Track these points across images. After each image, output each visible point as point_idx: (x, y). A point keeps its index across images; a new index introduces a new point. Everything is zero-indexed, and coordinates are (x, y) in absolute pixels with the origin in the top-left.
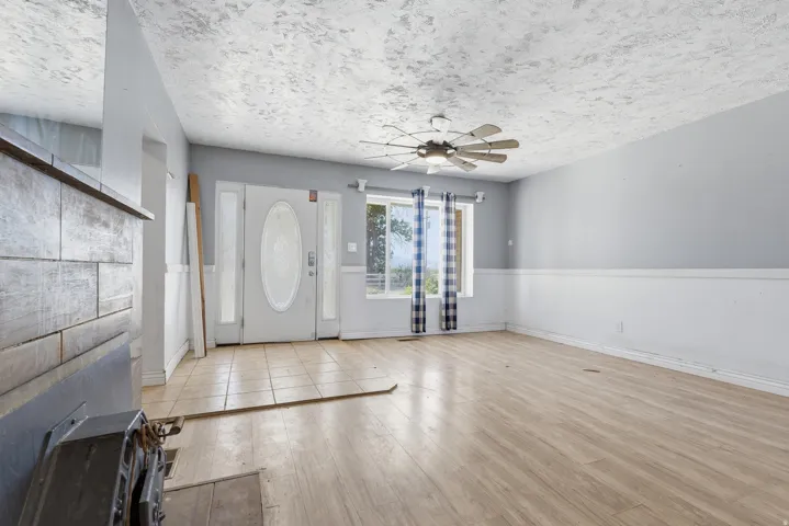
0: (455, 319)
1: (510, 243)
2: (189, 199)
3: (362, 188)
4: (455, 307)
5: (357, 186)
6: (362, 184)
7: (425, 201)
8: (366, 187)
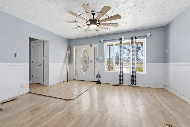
0: (135, 81)
1: (167, 52)
2: (68, 50)
3: (102, 41)
4: (135, 77)
5: (101, 41)
6: (102, 40)
7: (123, 41)
8: (104, 41)
